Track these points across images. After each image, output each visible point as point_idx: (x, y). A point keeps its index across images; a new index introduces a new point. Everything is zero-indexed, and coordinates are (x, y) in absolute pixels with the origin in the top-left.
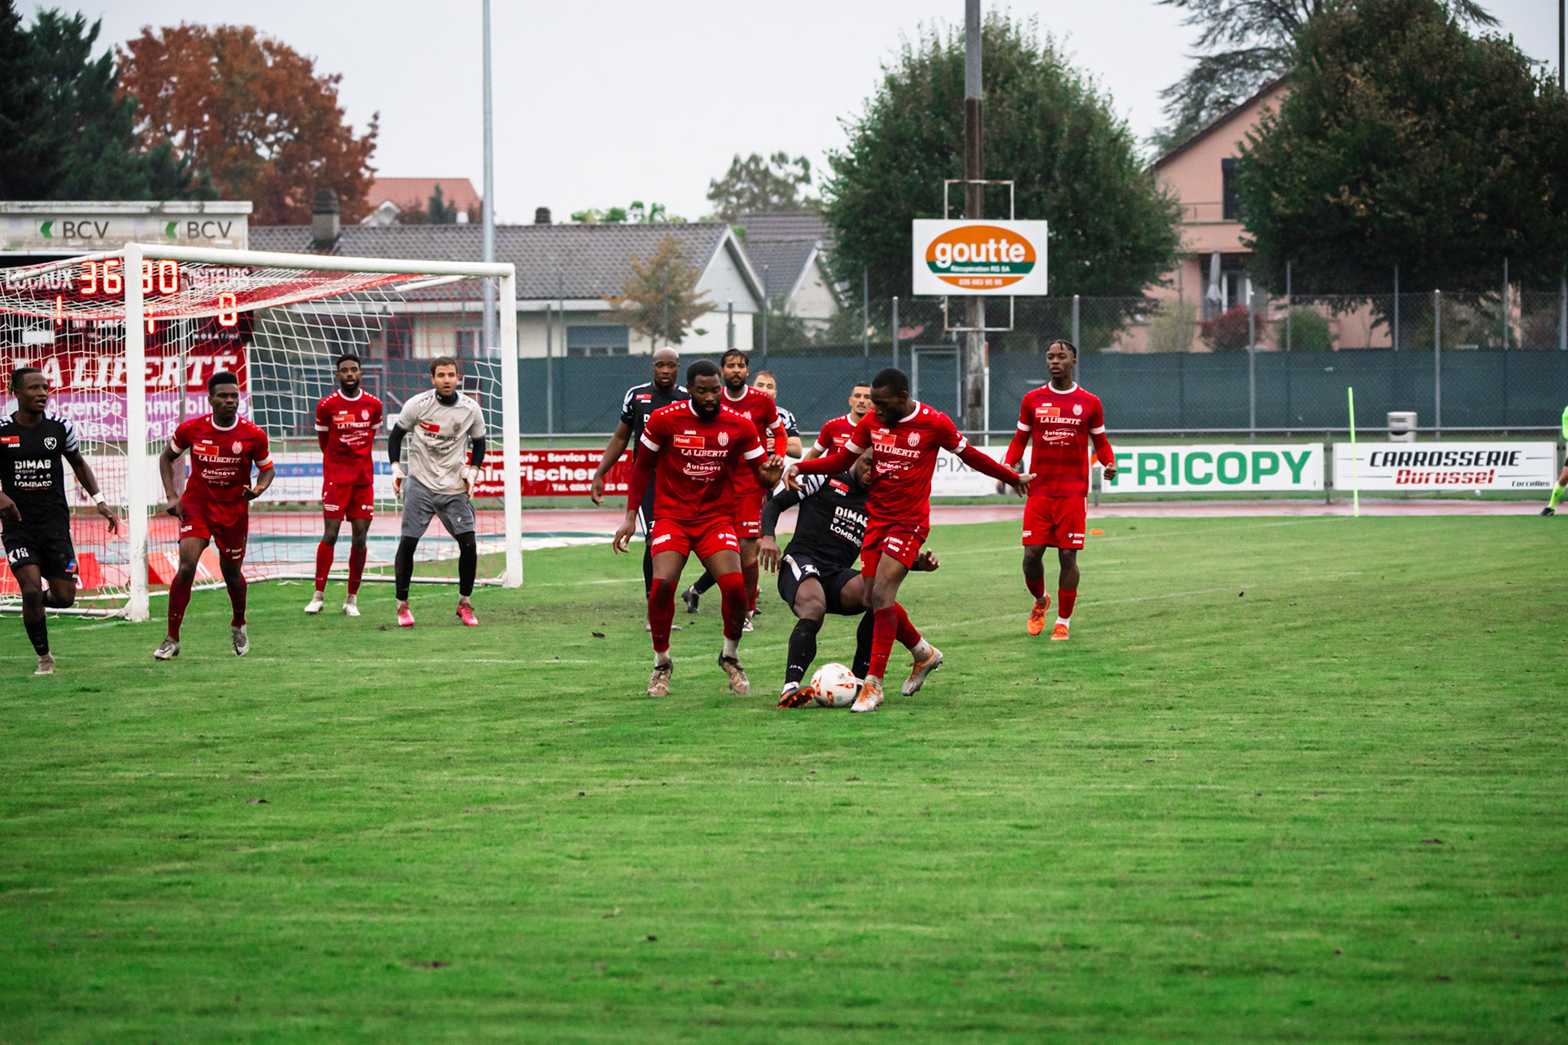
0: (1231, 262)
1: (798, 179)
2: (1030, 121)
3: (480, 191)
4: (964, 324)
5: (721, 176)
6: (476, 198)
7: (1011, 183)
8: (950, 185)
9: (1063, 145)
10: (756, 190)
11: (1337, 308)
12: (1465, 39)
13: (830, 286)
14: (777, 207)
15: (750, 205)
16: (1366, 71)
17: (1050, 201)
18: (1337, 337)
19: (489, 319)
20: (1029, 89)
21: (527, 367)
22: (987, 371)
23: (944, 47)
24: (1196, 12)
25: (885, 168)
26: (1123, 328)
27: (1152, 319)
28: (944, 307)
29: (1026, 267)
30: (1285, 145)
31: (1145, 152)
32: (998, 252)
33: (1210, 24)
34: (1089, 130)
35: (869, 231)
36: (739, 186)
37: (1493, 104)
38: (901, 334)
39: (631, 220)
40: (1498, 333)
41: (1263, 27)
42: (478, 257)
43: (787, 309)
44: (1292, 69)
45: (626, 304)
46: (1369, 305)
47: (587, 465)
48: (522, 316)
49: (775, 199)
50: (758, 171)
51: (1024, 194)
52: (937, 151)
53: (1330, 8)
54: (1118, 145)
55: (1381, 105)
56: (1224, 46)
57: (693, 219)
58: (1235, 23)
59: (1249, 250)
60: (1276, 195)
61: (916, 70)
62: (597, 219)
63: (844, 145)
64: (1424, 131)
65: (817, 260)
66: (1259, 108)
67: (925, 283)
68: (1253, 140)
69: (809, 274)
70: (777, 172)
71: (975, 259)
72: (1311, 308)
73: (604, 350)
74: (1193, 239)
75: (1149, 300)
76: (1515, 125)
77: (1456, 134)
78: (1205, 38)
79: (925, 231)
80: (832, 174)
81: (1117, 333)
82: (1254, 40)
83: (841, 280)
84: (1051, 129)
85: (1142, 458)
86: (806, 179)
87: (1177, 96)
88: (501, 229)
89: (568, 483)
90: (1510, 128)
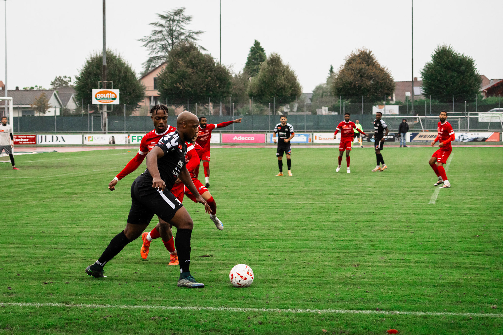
0: (155, 98)
1: (69, 81)
2: (116, 70)
3: (4, 83)
4: (102, 110)
5: (53, 80)
6: (3, 85)
7: (112, 82)
8: (100, 83)
9: (122, 74)
10: (60, 83)
11: (176, 107)
12: (202, 54)
13: (75, 102)
14: (65, 87)
15: (59, 86)
16: (182, 60)
17: (119, 86)
18: (176, 113)
19: (6, 109)
20: (115, 63)
21: (15, 119)
22: (107, 119)
23: (98, 55)
24: (149, 48)
25: (87, 79)
26: (134, 111)
27: (140, 109)
28: (98, 107)
29: (115, 99)
30: (166, 75)
31: (138, 76)
32: (109, 96)
33: (151, 51)
34: (127, 72)
35: (83, 91)
36: (57, 82)
37: (207, 67)
38: (90, 112)
39: (35, 89)
40: (208, 112)
41: (162, 51)
42: (4, 96)
43: (67, 107)
44: (168, 60)
45: (34, 106)
46: (183, 107)
47: (26, 138)
48: (14, 108)
49: (64, 85)
50: (61, 80)
51: (114, 84)
52: (97, 76)
53: (175, 48)
54: (133, 75)
55: (185, 67)
56: (154, 55)
57: (47, 89)
58: (156, 50)
59: (159, 96)
60: (164, 85)
61: (93, 59)
62: (28, 89)
63: (78, 74)
64: (193, 72)
65: (73, 98)
66: (161, 67)
67: (95, 102)
68: (160, 74)
69: (71, 100)
70: (65, 80)
71: (105, 97)
72: (171, 107)
73: (30, 115)
74: (148, 93)
75: (139, 105)
76: (211, 71)
77: (200, 73)
78: (150, 53)
79: (95, 91)
80: (76, 80)
81: (133, 112)
82: (160, 54)
83: (77, 101)
84: (120, 71)
85: (138, 137)
86: (70, 81)
87: (144, 65)
88: (9, 91)
89: (23, 142)
90: (210, 72)
